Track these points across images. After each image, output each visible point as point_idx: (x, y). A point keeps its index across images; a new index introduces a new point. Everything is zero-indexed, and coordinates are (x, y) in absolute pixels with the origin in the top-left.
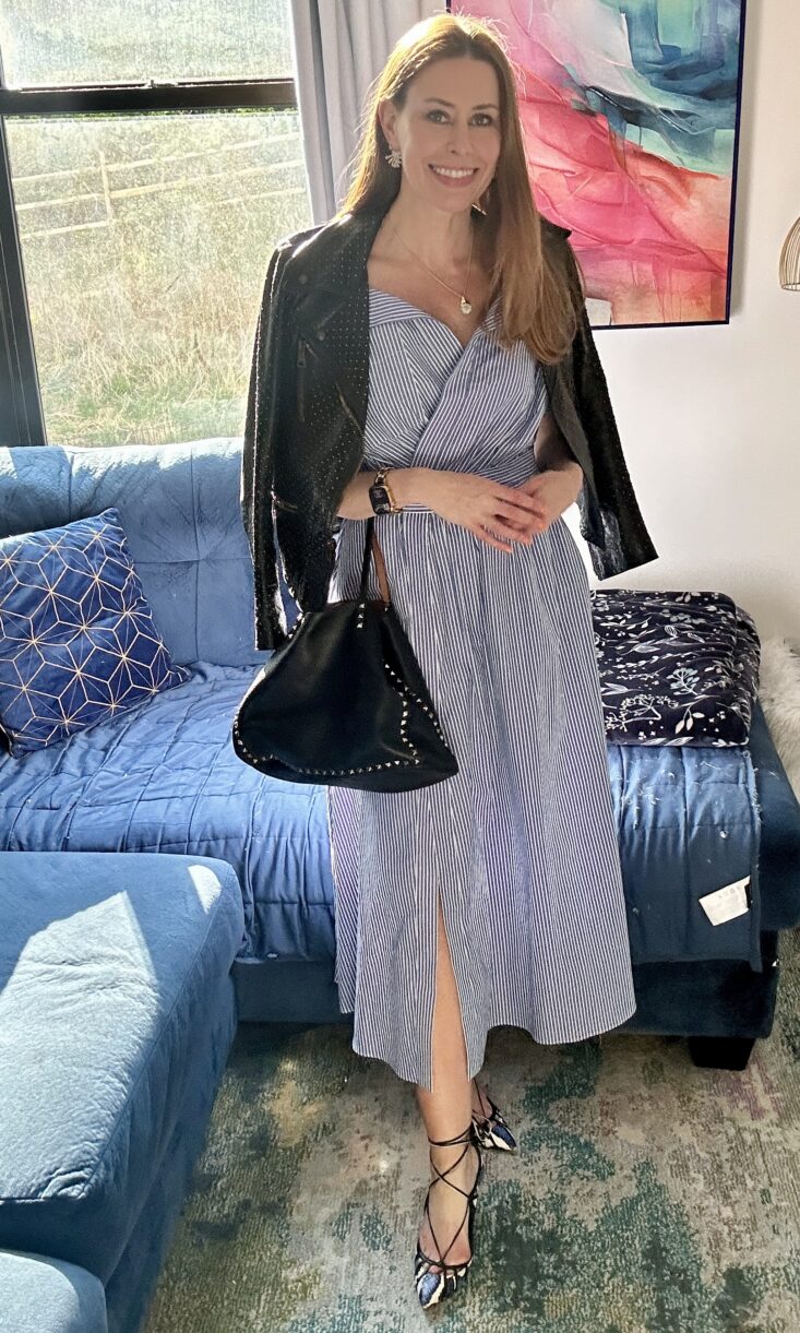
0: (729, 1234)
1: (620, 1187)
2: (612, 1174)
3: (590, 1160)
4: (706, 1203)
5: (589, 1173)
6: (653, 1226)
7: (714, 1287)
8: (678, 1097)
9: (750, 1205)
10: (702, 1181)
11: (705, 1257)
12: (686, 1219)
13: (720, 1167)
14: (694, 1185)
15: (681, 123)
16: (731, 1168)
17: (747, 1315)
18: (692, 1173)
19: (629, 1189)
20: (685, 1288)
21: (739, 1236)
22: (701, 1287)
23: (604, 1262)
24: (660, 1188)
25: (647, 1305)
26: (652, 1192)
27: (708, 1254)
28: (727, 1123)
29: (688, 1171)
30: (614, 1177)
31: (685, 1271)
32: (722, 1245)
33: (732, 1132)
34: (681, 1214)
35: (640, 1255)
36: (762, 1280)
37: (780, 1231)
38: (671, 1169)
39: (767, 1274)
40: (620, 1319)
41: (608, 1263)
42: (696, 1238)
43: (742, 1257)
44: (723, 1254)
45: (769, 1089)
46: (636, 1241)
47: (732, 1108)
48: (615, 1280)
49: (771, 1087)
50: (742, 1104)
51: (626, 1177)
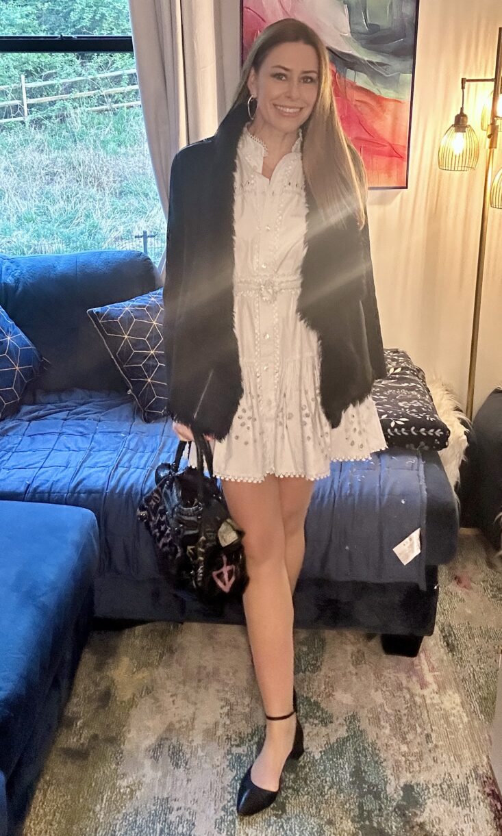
0: (406, 762)
1: (336, 731)
2: (331, 722)
3: (318, 714)
4: (390, 742)
5: (316, 722)
6: (356, 757)
7: (395, 796)
8: (374, 674)
9: (419, 744)
10: (389, 728)
11: (389, 777)
12: (377, 752)
13: (400, 719)
14: (383, 730)
15: (379, 69)
16: (407, 720)
17: (416, 815)
18: (382, 723)
19: (343, 732)
20: (377, 796)
21: (412, 764)
22: (387, 796)
23: (326, 780)
24: (361, 732)
25: (352, 807)
26: (357, 735)
27: (392, 774)
28: (405, 691)
29: (379, 722)
30: (333, 725)
31: (377, 786)
32: (400, 769)
33: (408, 696)
34: (375, 749)
35: (348, 775)
36: (426, 792)
37: (439, 761)
38: (369, 720)
39: (429, 788)
40: (334, 816)
41: (328, 779)
42: (383, 764)
43: (413, 776)
44: (401, 776)
45: (432, 669)
46: (346, 766)
47: (408, 682)
48: (332, 791)
49: (433, 668)
50: (414, 679)
51: (340, 724)
